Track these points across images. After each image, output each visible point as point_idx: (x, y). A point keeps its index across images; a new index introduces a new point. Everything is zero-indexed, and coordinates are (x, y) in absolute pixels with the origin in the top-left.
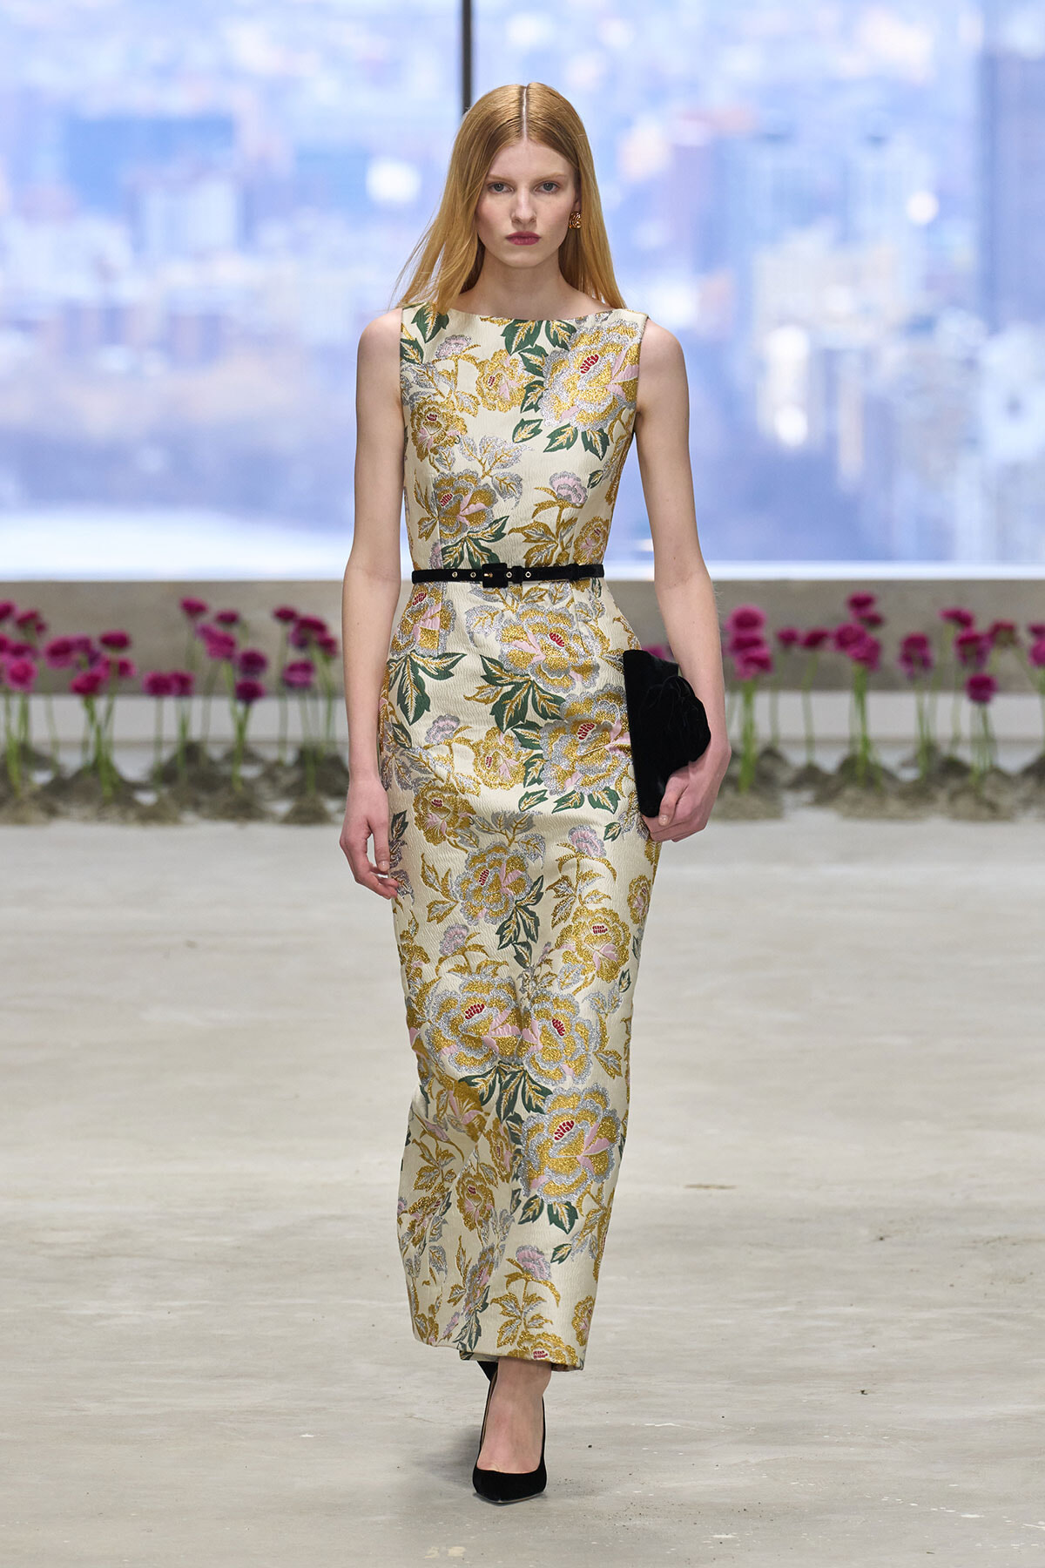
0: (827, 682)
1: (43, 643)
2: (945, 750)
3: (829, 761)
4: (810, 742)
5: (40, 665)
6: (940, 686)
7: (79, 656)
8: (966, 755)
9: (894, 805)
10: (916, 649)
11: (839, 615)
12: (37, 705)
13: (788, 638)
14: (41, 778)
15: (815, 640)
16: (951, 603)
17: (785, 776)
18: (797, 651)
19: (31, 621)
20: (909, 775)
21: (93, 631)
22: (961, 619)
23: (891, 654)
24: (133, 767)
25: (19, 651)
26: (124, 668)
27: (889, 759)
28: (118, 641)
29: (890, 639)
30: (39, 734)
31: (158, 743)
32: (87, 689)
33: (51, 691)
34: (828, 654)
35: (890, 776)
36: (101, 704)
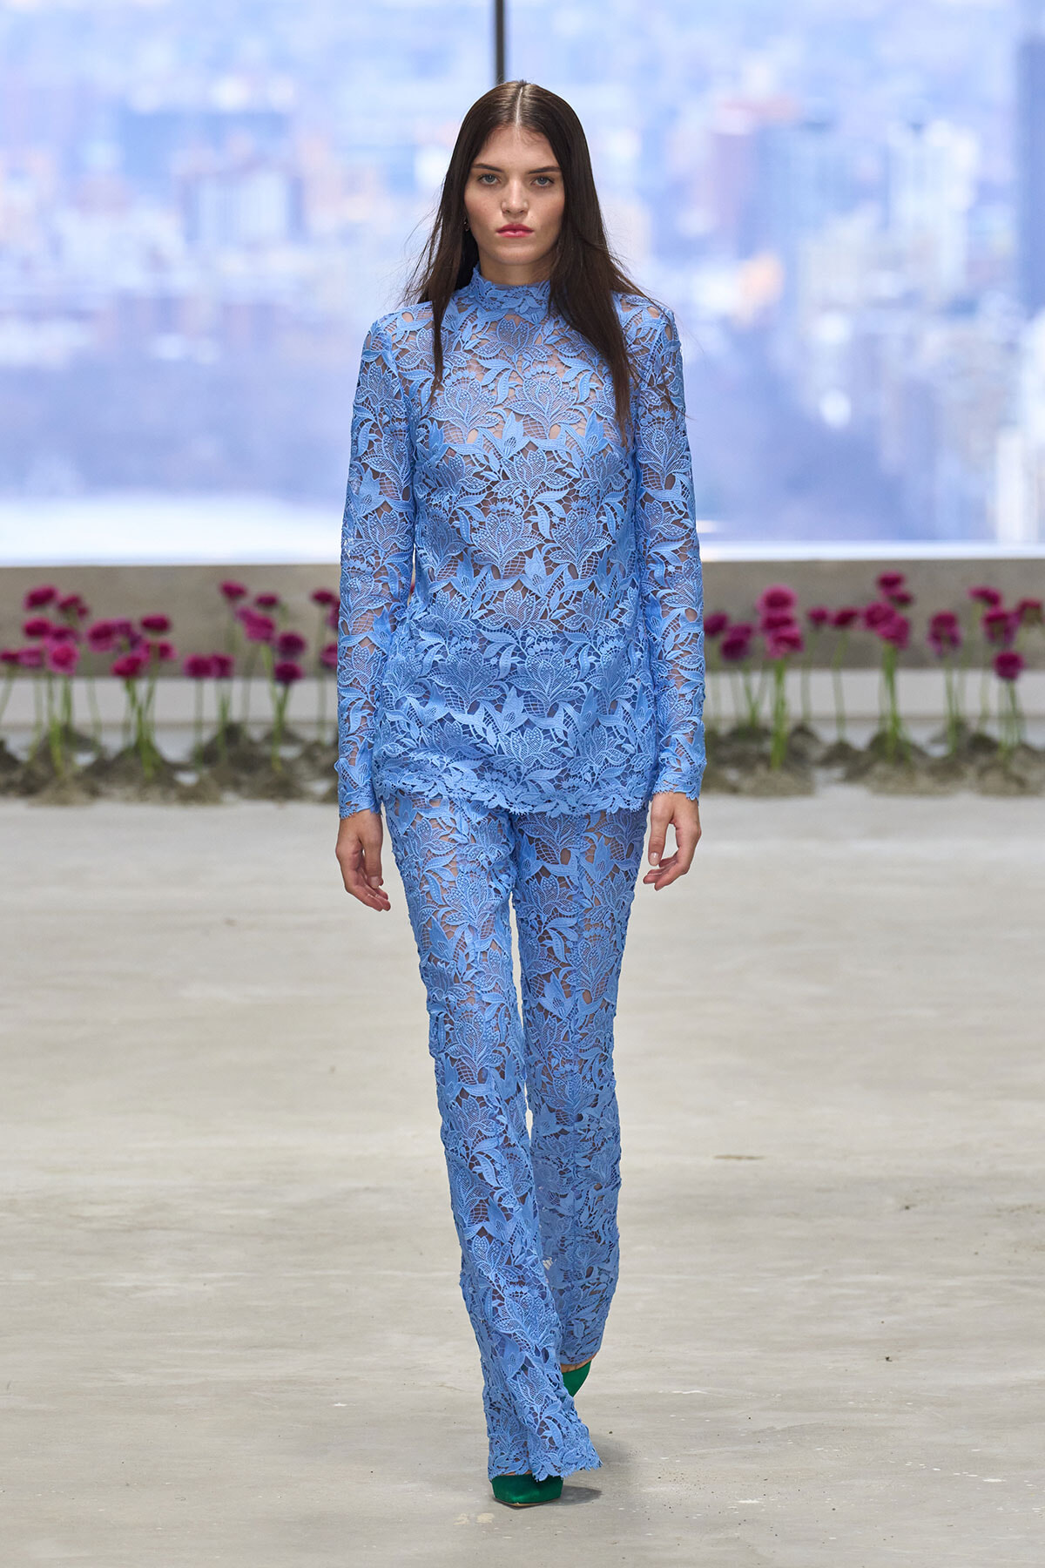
0: (857, 660)
1: (85, 627)
2: (974, 726)
3: (860, 738)
4: (841, 720)
5: (83, 648)
6: (968, 663)
7: (120, 640)
8: (994, 731)
9: (924, 781)
10: (944, 627)
11: (871, 595)
12: (79, 687)
13: (818, 617)
14: (84, 759)
15: (845, 619)
16: (979, 582)
17: (817, 753)
18: (827, 630)
19: (73, 605)
20: (939, 751)
21: (134, 614)
22: (989, 597)
23: (920, 632)
24: (174, 748)
25: (61, 635)
26: (165, 651)
27: (919, 735)
28: (158, 624)
29: (919, 618)
30: (82, 717)
31: (199, 725)
32: (128, 671)
33: (93, 674)
34: (859, 633)
35: (920, 752)
36: (142, 687)
